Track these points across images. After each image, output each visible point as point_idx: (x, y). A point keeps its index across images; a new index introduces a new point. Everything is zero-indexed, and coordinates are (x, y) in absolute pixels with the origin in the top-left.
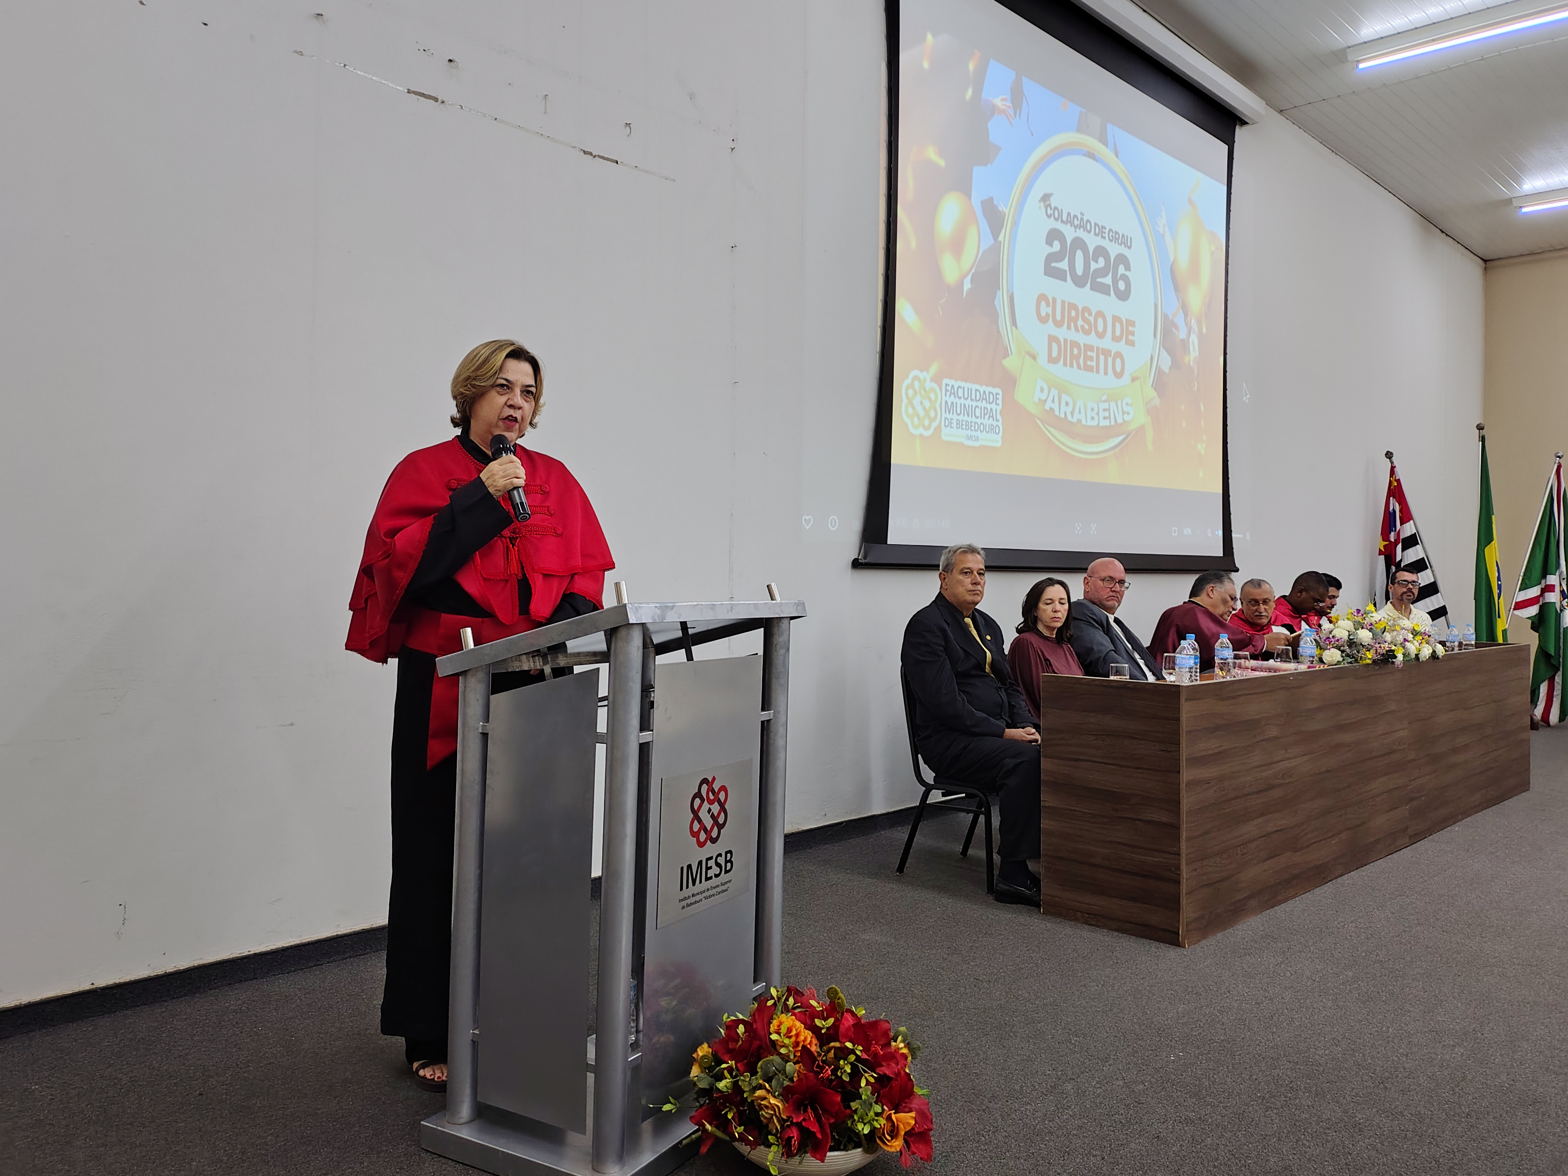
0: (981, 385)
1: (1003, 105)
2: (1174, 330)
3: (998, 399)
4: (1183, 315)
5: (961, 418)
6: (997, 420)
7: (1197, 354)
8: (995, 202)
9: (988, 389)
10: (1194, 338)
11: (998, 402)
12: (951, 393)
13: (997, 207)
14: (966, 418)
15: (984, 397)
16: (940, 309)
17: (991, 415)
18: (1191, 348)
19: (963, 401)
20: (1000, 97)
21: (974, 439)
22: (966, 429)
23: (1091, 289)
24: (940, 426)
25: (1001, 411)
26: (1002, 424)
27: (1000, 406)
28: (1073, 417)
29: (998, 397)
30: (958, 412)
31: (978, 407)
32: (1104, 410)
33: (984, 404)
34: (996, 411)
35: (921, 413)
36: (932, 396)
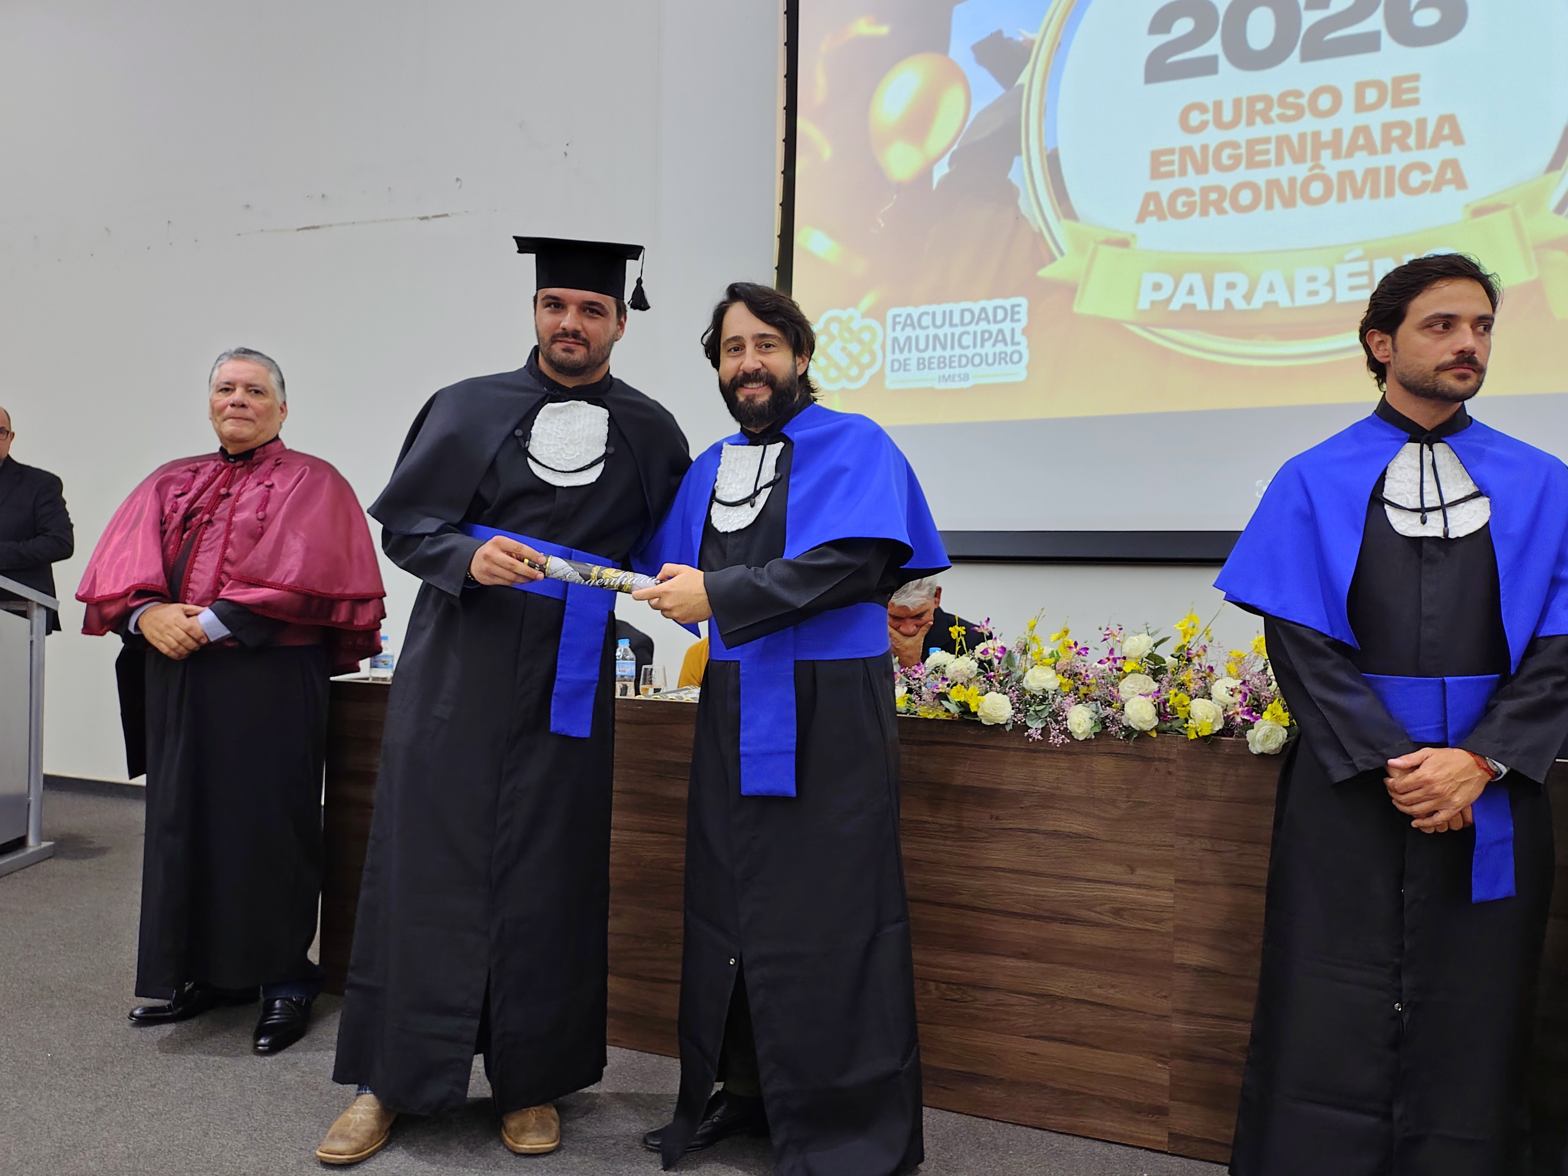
0: (976, 300)
3: (1018, 313)
5: (926, 355)
6: (1018, 344)
8: (1006, 35)
9: (989, 305)
11: (1016, 317)
12: (905, 325)
13: (1010, 39)
14: (939, 352)
15: (983, 316)
16: (880, 221)
17: (1000, 338)
19: (932, 331)
21: (957, 379)
22: (939, 368)
23: (1306, 57)
24: (881, 374)
25: (1025, 332)
26: (1029, 346)
27: (1024, 322)
28: (1249, 303)
29: (1017, 309)
30: (922, 346)
31: (968, 333)
32: (1351, 275)
33: (983, 325)
34: (1013, 330)
35: (844, 362)
36: (866, 336)
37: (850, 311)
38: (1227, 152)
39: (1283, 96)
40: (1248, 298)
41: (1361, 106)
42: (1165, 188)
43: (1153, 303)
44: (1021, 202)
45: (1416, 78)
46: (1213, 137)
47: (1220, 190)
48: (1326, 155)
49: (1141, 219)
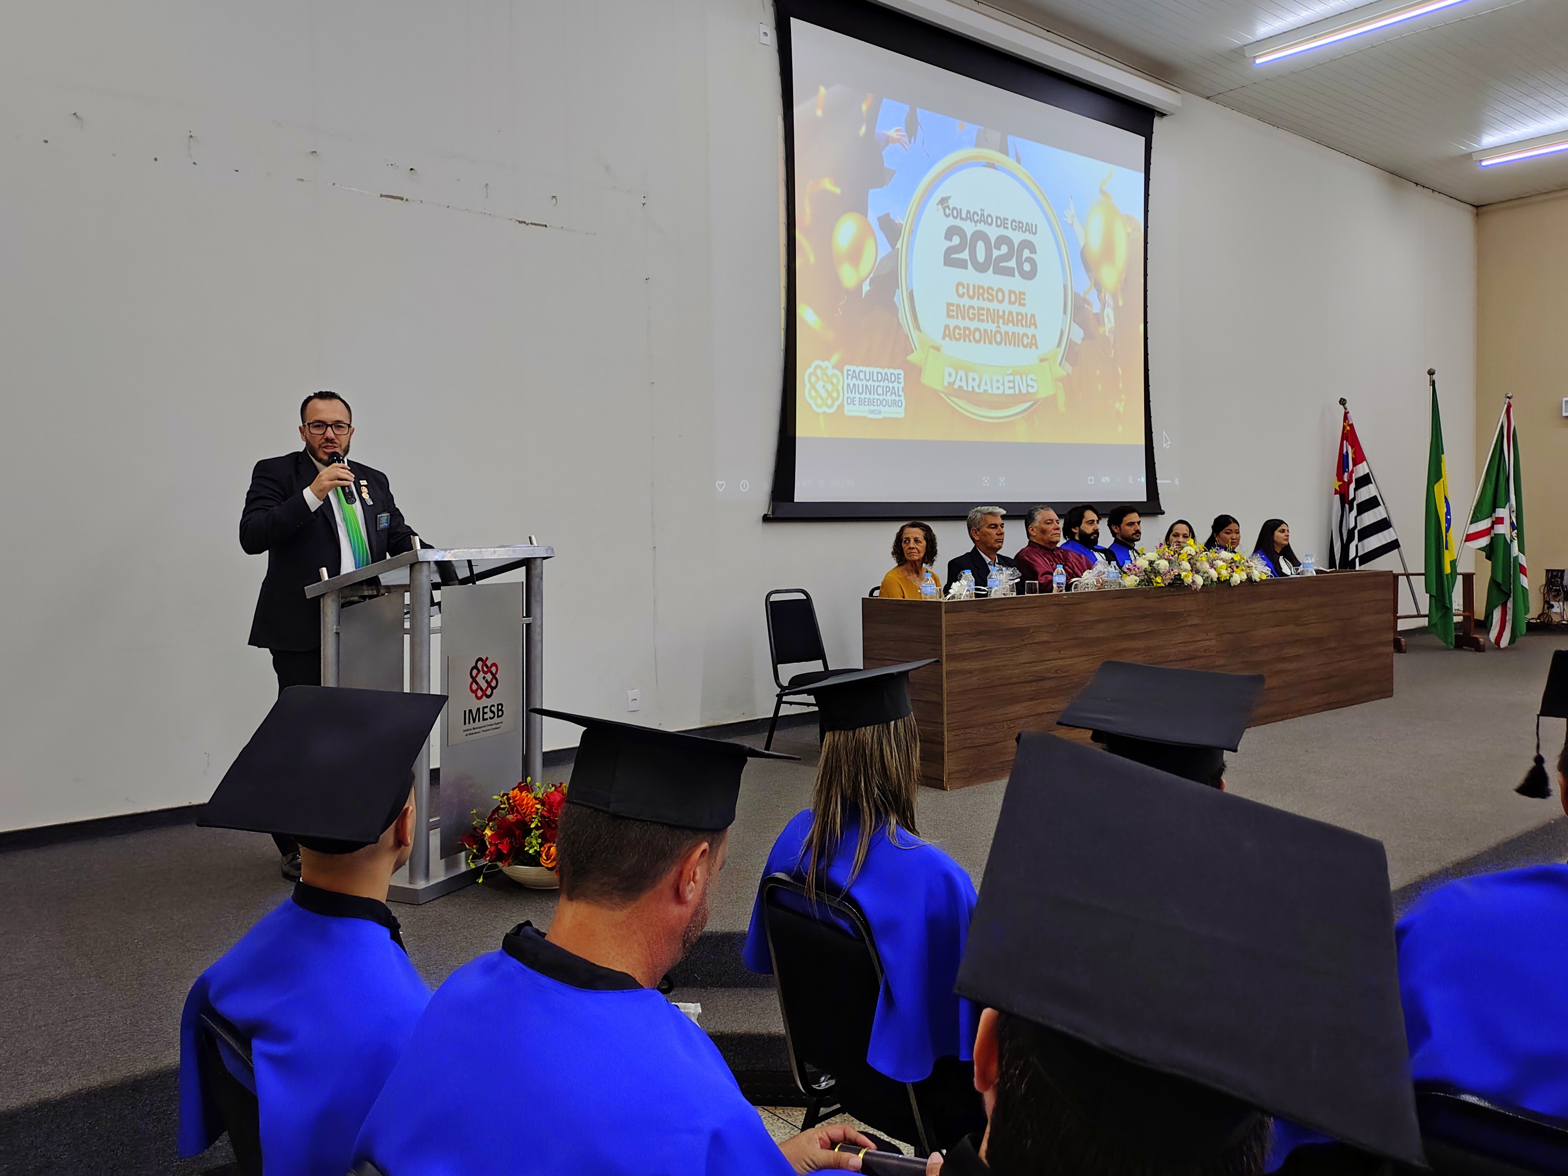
0: (883, 368)
1: (897, 135)
2: (1086, 306)
3: (900, 378)
4: (1096, 292)
5: (863, 396)
6: (900, 396)
7: (1113, 324)
8: (892, 217)
9: (889, 371)
10: (1109, 312)
11: (900, 381)
12: (853, 377)
13: (893, 220)
14: (868, 396)
15: (886, 378)
16: (839, 310)
17: (893, 392)
18: (1106, 320)
19: (865, 383)
20: (895, 128)
21: (875, 413)
22: (869, 405)
23: (994, 273)
24: (842, 404)
25: (903, 389)
26: (905, 398)
27: (902, 385)
28: (979, 389)
29: (900, 376)
30: (861, 391)
31: (880, 386)
32: (1009, 381)
33: (886, 383)
34: (898, 388)
35: (824, 395)
36: (835, 380)
37: (826, 363)
38: (971, 311)
39: (989, 288)
40: (979, 386)
41: (1010, 303)
42: (952, 323)
43: (949, 383)
44: (900, 315)
45: (1024, 294)
46: (966, 302)
47: (969, 329)
48: (1001, 321)
49: (944, 338)
